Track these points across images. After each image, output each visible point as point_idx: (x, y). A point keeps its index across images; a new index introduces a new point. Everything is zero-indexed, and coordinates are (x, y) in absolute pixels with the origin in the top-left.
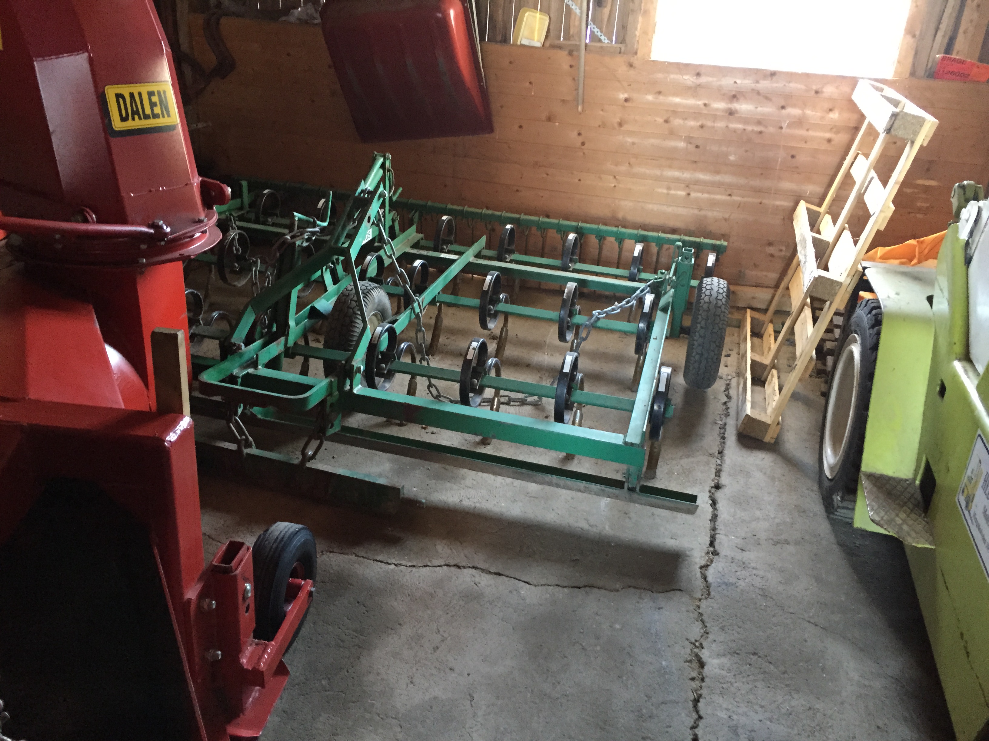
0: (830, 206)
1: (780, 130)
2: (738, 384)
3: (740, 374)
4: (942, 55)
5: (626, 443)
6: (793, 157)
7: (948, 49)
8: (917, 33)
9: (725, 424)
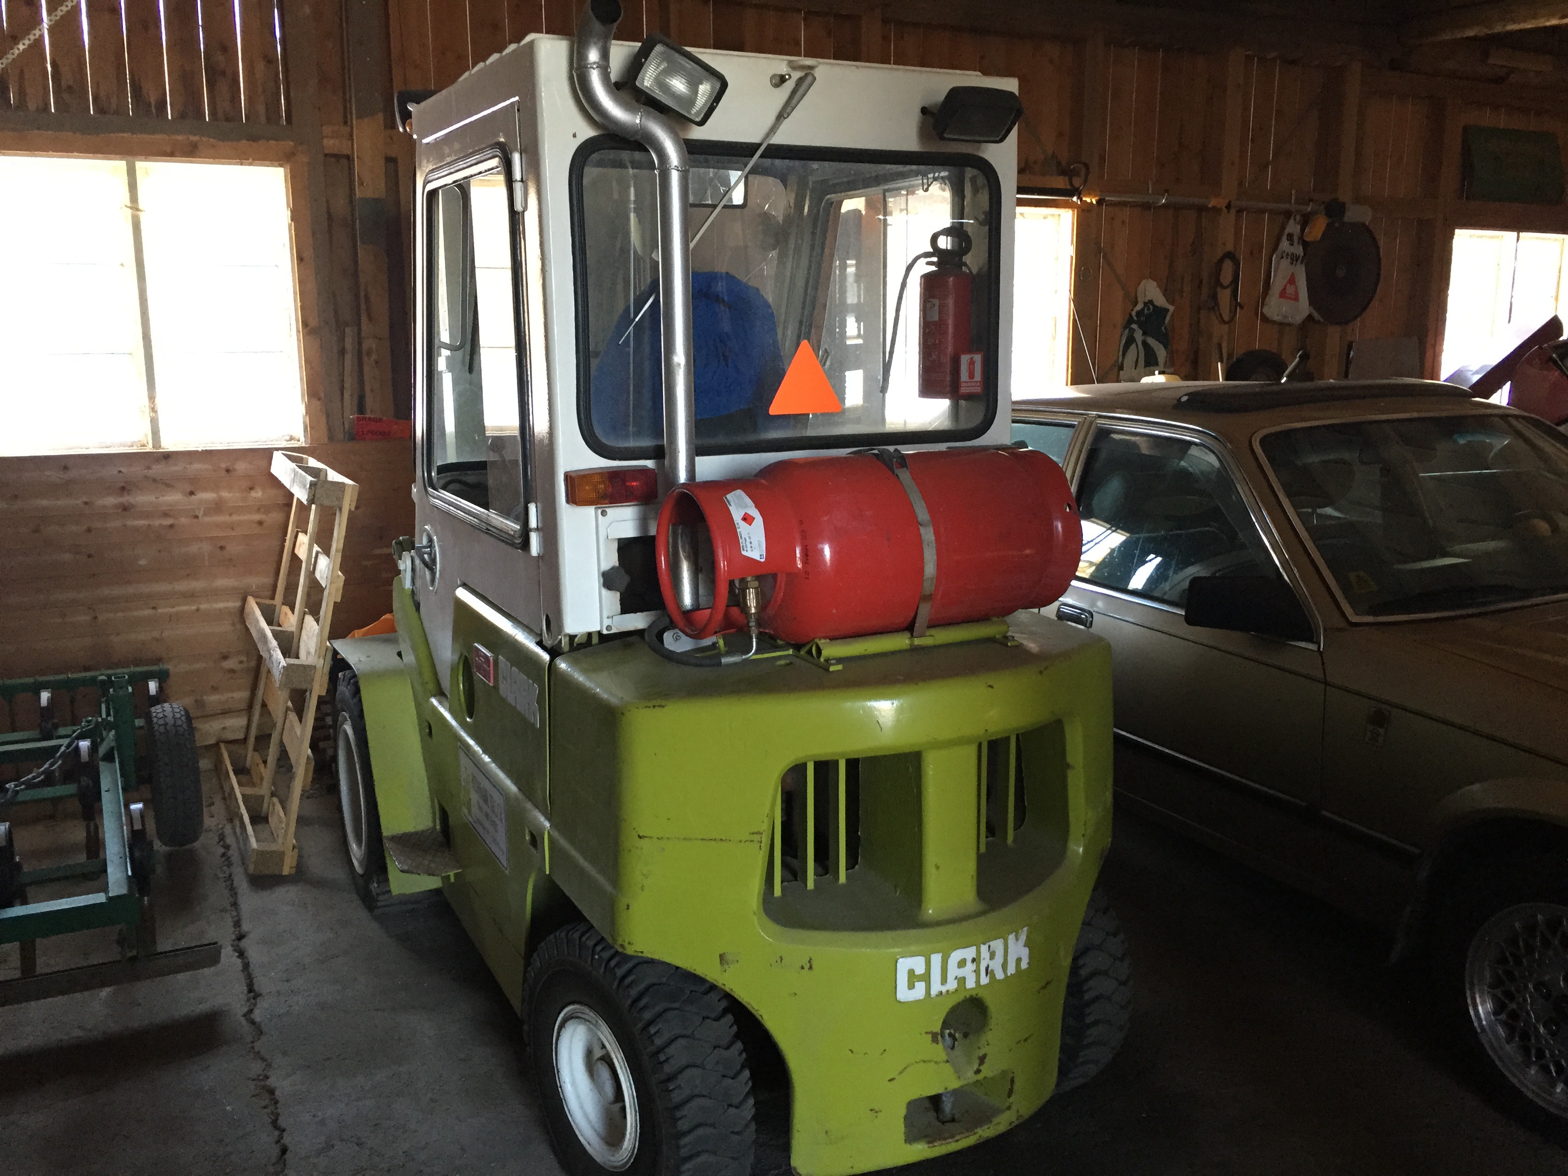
0: (285, 596)
1: (196, 520)
2: (234, 828)
3: (233, 816)
4: (356, 416)
5: (110, 899)
6: (222, 548)
7: (361, 408)
8: (322, 395)
9: (230, 875)
